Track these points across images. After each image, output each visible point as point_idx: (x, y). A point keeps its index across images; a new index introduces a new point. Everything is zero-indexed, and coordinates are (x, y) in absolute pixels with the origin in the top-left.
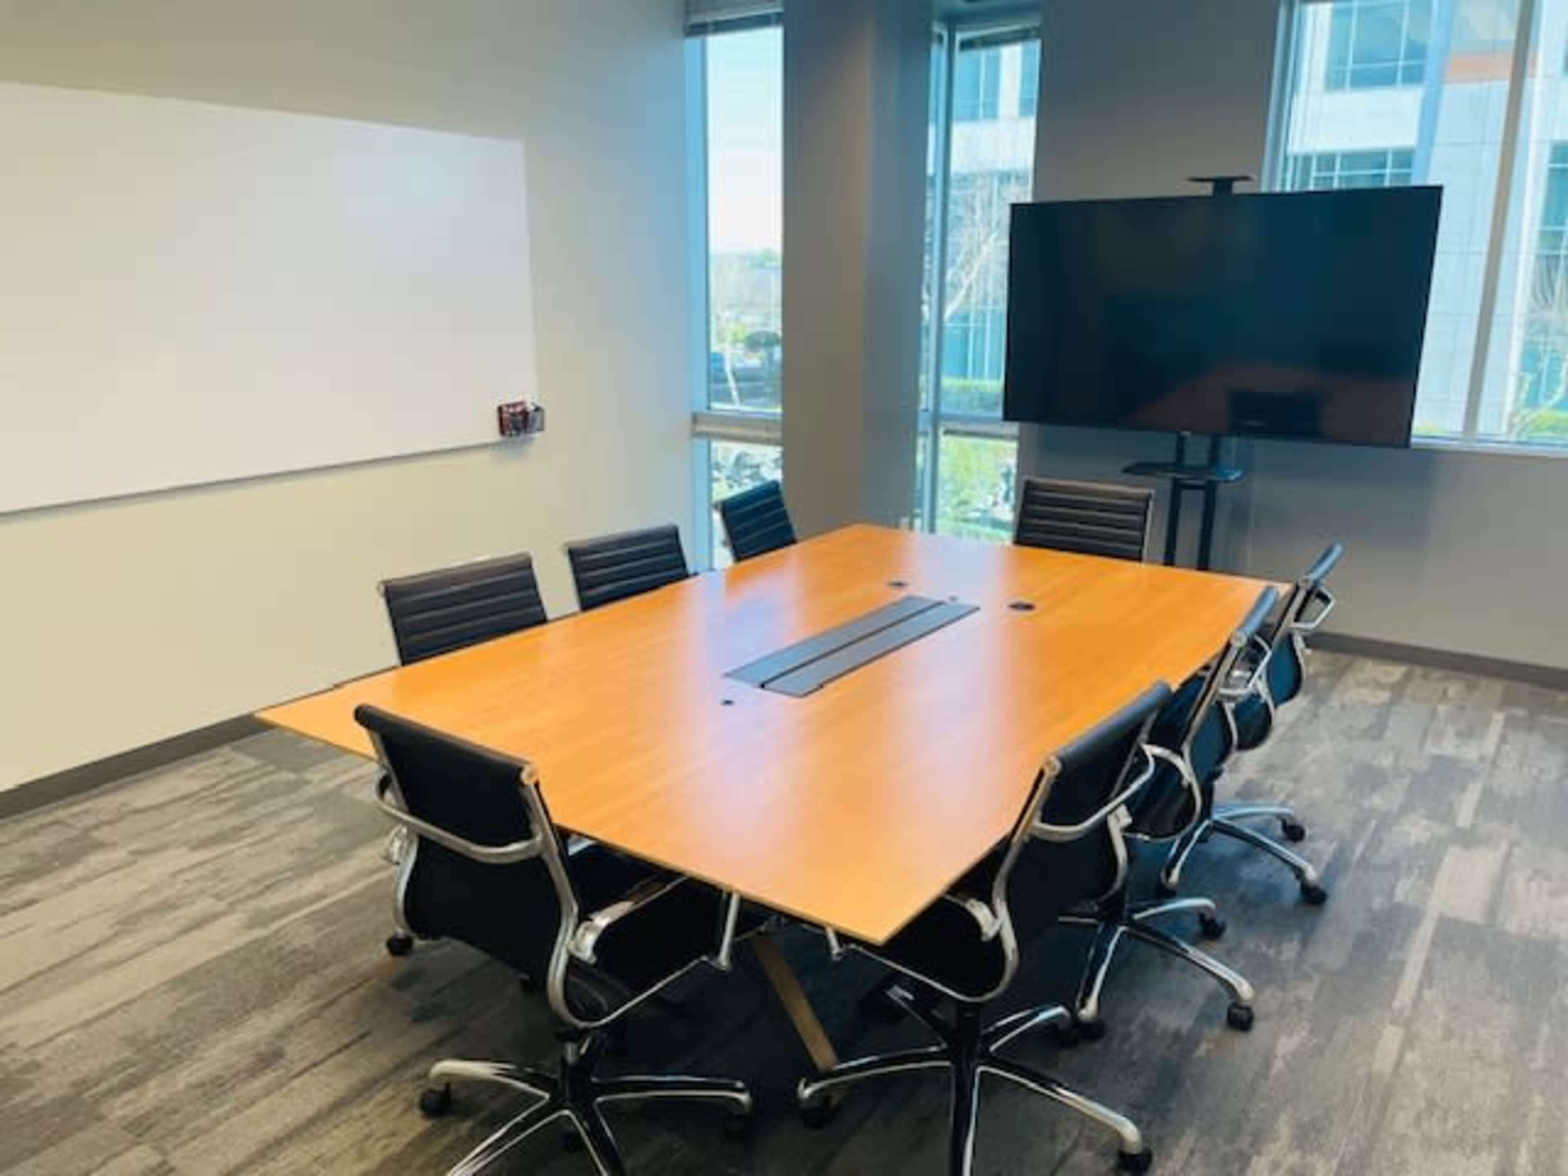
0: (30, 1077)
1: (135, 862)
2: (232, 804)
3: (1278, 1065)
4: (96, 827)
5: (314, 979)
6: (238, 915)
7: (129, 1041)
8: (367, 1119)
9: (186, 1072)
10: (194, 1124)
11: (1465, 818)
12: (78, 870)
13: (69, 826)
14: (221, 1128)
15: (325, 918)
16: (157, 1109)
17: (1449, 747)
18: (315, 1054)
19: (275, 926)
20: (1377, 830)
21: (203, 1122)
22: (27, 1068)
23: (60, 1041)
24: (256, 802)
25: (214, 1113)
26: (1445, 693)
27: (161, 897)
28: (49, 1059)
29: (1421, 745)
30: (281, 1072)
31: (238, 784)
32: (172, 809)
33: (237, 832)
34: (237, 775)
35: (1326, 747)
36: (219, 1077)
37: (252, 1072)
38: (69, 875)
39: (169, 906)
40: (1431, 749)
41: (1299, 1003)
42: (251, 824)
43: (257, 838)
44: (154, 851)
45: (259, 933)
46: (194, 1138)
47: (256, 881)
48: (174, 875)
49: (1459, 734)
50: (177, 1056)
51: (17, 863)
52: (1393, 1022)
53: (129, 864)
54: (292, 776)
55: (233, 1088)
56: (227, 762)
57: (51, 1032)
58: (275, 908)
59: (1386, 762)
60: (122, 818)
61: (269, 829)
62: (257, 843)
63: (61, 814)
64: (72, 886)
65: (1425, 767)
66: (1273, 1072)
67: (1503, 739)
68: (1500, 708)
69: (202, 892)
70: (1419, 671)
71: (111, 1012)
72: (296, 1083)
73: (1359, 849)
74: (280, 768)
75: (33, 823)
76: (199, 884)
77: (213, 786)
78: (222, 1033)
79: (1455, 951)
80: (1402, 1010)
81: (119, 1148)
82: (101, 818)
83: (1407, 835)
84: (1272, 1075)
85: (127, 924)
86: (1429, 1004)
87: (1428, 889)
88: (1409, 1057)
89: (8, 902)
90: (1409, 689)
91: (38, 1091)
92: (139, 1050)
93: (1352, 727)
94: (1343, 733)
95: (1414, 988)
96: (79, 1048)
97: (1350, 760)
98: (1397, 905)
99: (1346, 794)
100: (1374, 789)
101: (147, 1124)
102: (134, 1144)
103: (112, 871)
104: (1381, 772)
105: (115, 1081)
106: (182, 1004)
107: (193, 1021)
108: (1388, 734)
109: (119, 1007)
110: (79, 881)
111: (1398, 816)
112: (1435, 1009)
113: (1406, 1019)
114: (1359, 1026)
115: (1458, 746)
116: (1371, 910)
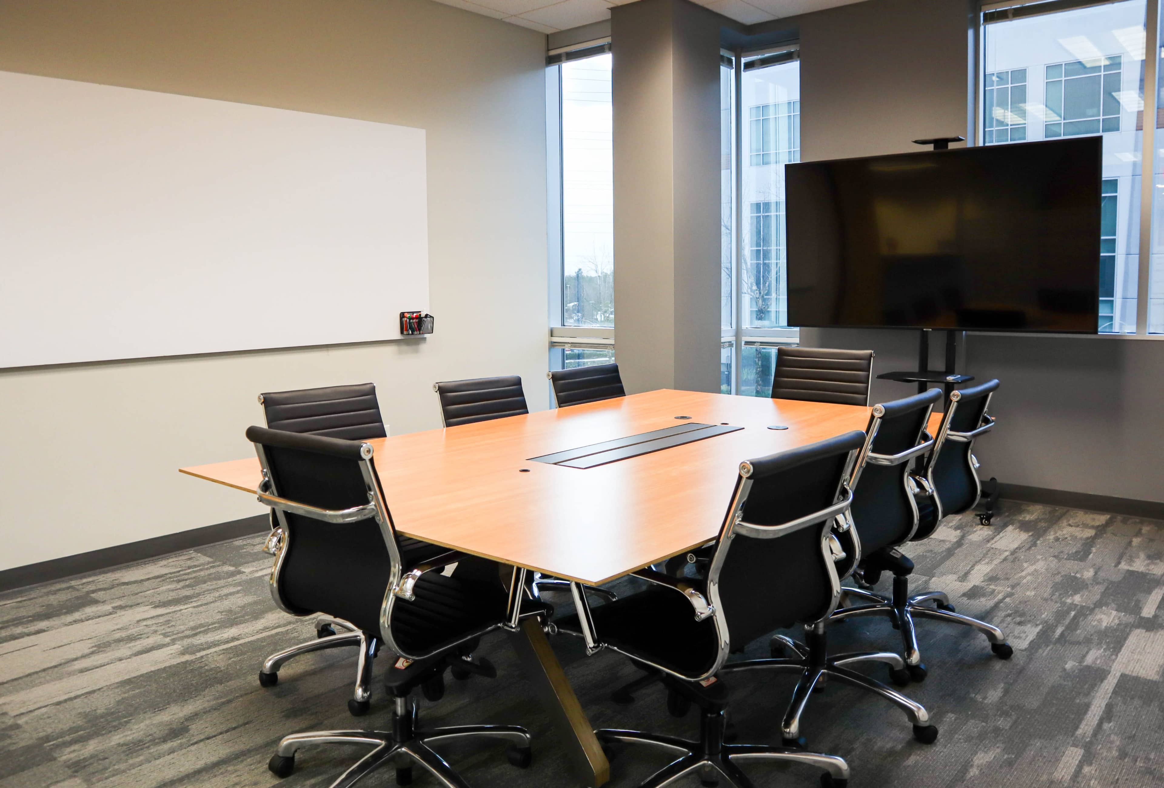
0: (12, 733)
1: (114, 613)
2: (188, 583)
3: (974, 772)
4: (93, 592)
5: (220, 688)
6: (176, 646)
7: (85, 715)
8: (239, 773)
9: (118, 737)
10: (116, 767)
11: (1148, 611)
12: (77, 615)
13: (78, 590)
14: (133, 771)
15: (237, 651)
16: (92, 757)
17: (1139, 565)
18: (210, 731)
19: (199, 655)
20: (1075, 617)
21: (122, 766)
22: (10, 727)
23: (36, 713)
24: (205, 582)
25: (131, 762)
26: (1140, 530)
27: (127, 633)
28: (27, 723)
29: (1119, 563)
30: (184, 740)
31: (195, 572)
32: (146, 584)
33: (186, 599)
34: (195, 566)
35: (1040, 564)
36: (140, 741)
37: (164, 740)
38: (69, 618)
39: (131, 639)
40: (1124, 566)
41: (997, 731)
42: (199, 595)
43: (199, 603)
44: (129, 606)
45: (187, 657)
46: (113, 775)
47: (192, 629)
48: (138, 621)
49: (1149, 557)
50: (114, 727)
51: (38, 610)
52: (1075, 745)
53: (111, 614)
54: (232, 569)
55: (148, 747)
56: (190, 559)
57: (31, 708)
58: (202, 644)
59: (1089, 574)
60: (113, 587)
61: (209, 598)
62: (197, 606)
63: (73, 583)
64: (71, 624)
65: (1121, 578)
66: (968, 776)
69: (155, 632)
70: (1119, 518)
71: (76, 697)
72: (193, 748)
73: (1059, 630)
74: (224, 563)
75: (58, 586)
76: (154, 628)
77: (179, 571)
78: (149, 714)
79: (1132, 698)
80: (1083, 737)
81: (59, 779)
82: (99, 587)
83: (1100, 621)
84: (967, 778)
85: (101, 647)
86: (1107, 732)
87: (1114, 657)
88: (1086, 769)
89: (26, 630)
90: (1110, 529)
91: (14, 741)
92: (89, 721)
93: (1062, 552)
94: (1054, 556)
95: (1096, 722)
96: (49, 717)
97: (1059, 573)
98: (1088, 667)
99: (1053, 594)
100: (1076, 591)
101: (83, 765)
102: (71, 777)
103: (99, 617)
104: (1083, 581)
105: (68, 738)
106: (126, 695)
107: (131, 706)
108: (1091, 556)
109: (83, 695)
110: (75, 622)
111: (1093, 609)
112: (1112, 736)
113: (1087, 743)
114: (1046, 747)
115: (1148, 565)
116: (1065, 670)
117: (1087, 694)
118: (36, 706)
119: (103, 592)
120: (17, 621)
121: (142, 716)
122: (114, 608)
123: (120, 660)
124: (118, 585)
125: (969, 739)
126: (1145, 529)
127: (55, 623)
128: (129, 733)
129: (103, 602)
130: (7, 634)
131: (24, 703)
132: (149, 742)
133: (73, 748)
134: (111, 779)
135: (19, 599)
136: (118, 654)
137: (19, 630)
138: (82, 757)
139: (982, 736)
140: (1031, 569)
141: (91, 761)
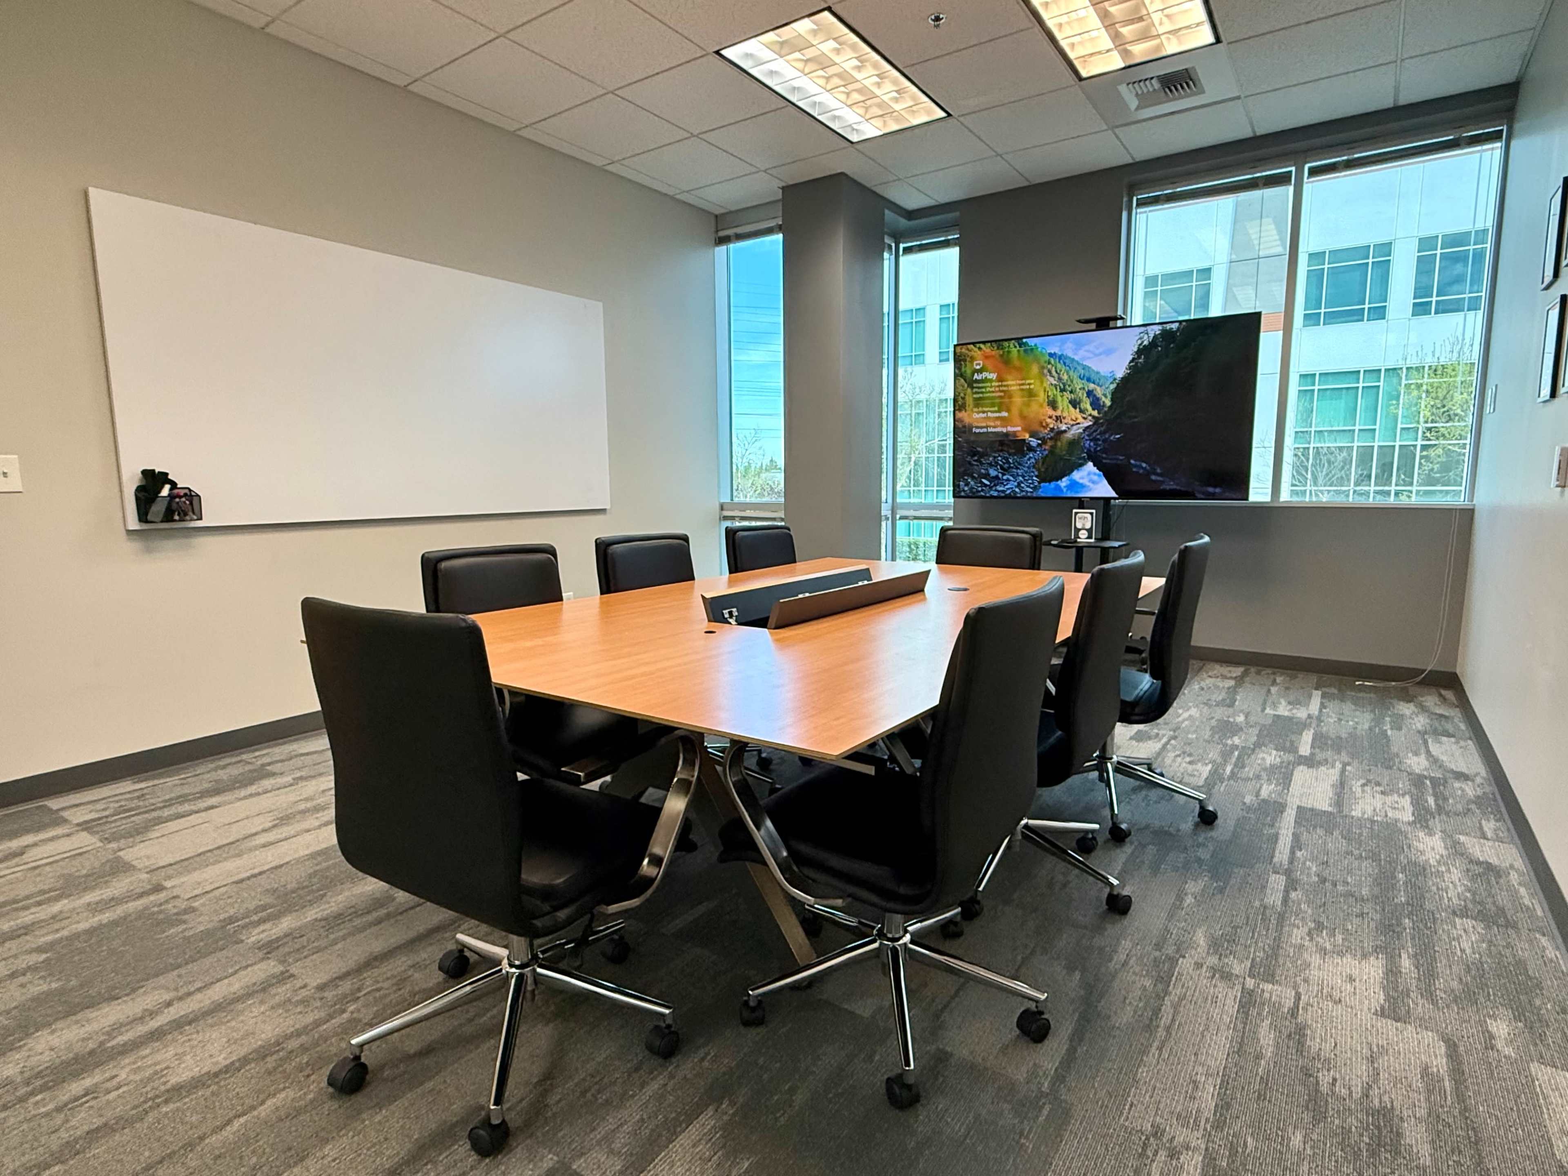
0: (186, 917)
1: (297, 784)
4: (269, 764)
7: (272, 892)
9: (314, 911)
10: (315, 945)
11: (1305, 749)
12: (252, 789)
14: (336, 947)
16: (286, 935)
17: (1283, 710)
20: (1238, 758)
21: (322, 943)
22: (186, 911)
23: (215, 894)
25: (332, 937)
26: (1275, 680)
27: (315, 803)
28: (203, 905)
29: (1263, 710)
35: (1194, 712)
36: (341, 913)
38: (243, 793)
40: (1270, 712)
41: (1199, 861)
44: (313, 777)
46: (313, 954)
48: (324, 791)
49: (1290, 703)
50: (308, 901)
51: (206, 785)
52: (1276, 873)
53: (291, 785)
57: (208, 888)
59: (1241, 719)
60: (291, 759)
63: (244, 757)
64: (245, 798)
65: (1270, 721)
67: (1323, 706)
68: (1316, 689)
70: (1253, 670)
71: (261, 873)
73: (1229, 769)
75: (222, 763)
78: (348, 885)
79: (1315, 827)
80: (1281, 865)
81: (249, 962)
82: (275, 759)
83: (1263, 759)
84: (1186, 905)
85: (284, 820)
86: (1302, 860)
87: (1286, 791)
88: (1293, 895)
89: (193, 808)
90: (1247, 679)
91: (190, 926)
92: (279, 897)
93: (1209, 700)
94: (1204, 703)
95: (1287, 851)
96: (229, 897)
97: (1213, 718)
98: (1263, 800)
99: (1212, 736)
100: (1234, 734)
101: (276, 945)
102: (262, 959)
103: (279, 789)
104: (1237, 725)
105: (255, 918)
106: (318, 868)
107: (327, 877)
108: (1237, 703)
109: (268, 870)
110: (251, 795)
111: (1253, 750)
112: (1308, 863)
113: (1286, 870)
114: (1249, 875)
115: (1291, 710)
116: (1245, 804)
117: (1272, 826)
118: (213, 887)
119: (280, 764)
120: (183, 799)
121: (339, 887)
122: (294, 779)
123: (308, 831)
124: (296, 756)
125: (1176, 869)
126: (1279, 679)
127: (226, 798)
128: (327, 906)
129: (281, 774)
130: (171, 812)
131: (199, 883)
132: (350, 915)
133: (261, 928)
134: (311, 957)
135: (182, 776)
136: (306, 825)
137: (187, 807)
138: (274, 937)
139: (1186, 866)
140: (1186, 715)
141: (285, 940)
